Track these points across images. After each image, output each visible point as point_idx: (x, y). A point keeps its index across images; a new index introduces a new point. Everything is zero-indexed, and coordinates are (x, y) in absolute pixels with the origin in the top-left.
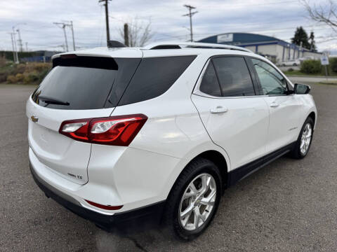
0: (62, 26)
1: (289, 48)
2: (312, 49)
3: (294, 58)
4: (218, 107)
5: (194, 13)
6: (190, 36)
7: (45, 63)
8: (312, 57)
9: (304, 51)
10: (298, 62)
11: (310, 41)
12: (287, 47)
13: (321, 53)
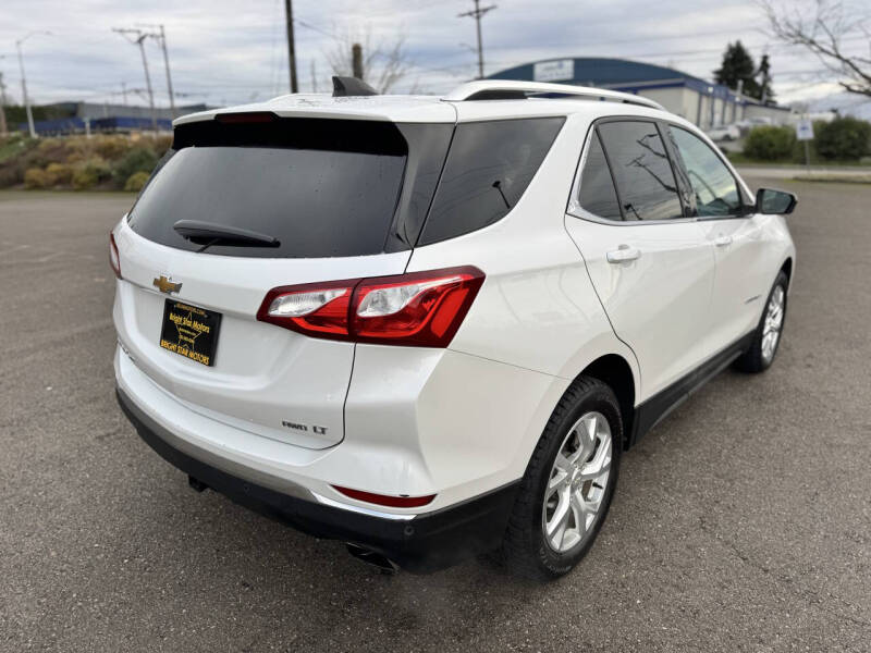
0: (135, 37)
1: (712, 96)
2: (765, 97)
3: (723, 122)
4: (621, 248)
5: (486, 10)
6: (477, 68)
7: (89, 136)
8: (768, 119)
9: (746, 105)
10: (734, 132)
11: (759, 79)
12: (708, 95)
13: (787, 109)
